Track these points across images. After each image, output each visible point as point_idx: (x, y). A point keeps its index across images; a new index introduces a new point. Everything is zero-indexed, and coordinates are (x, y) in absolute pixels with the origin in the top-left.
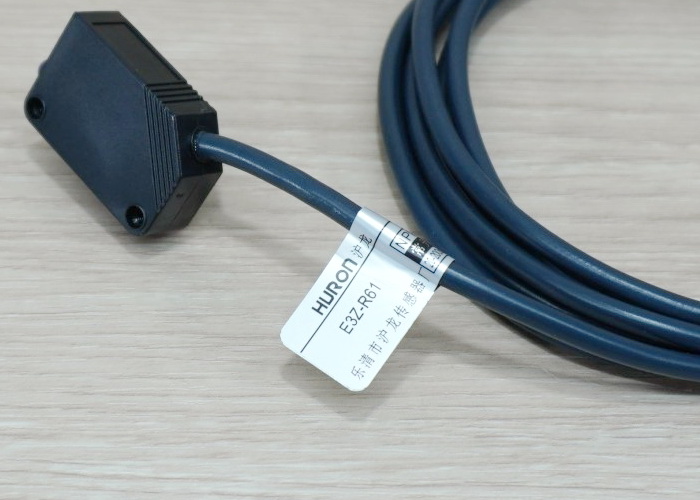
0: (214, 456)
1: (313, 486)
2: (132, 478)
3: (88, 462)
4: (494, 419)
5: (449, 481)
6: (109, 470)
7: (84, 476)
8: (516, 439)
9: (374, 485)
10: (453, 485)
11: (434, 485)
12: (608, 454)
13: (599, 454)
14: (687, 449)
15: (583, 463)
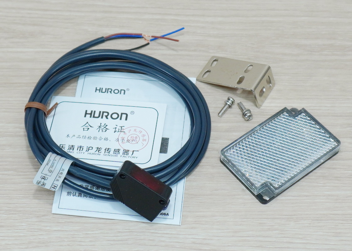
0: (192, 228)
1: (217, 236)
2: (171, 234)
3: (160, 230)
4: (264, 219)
5: (252, 235)
6: (165, 232)
7: (159, 233)
8: (270, 224)
9: (233, 236)
10: (253, 236)
11: (248, 236)
12: (294, 228)
13: (291, 228)
14: (314, 227)
15: (287, 231)
